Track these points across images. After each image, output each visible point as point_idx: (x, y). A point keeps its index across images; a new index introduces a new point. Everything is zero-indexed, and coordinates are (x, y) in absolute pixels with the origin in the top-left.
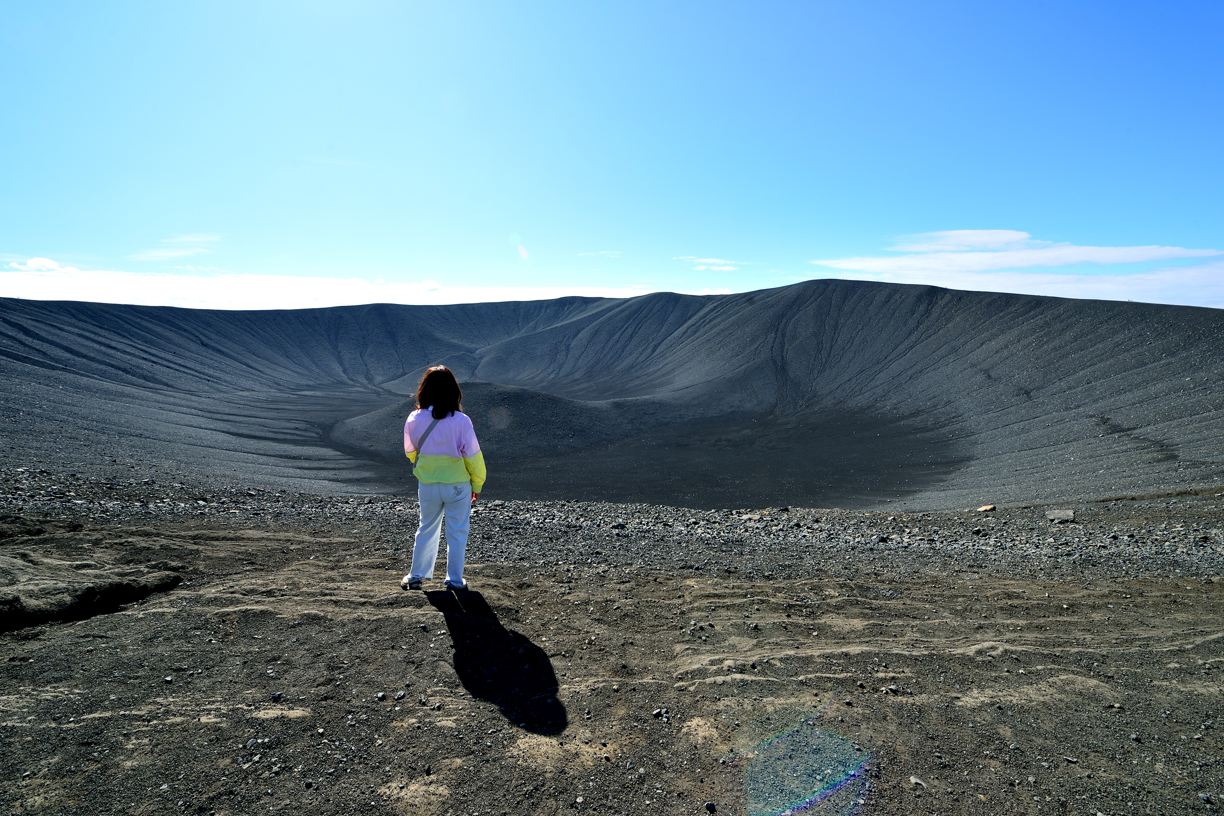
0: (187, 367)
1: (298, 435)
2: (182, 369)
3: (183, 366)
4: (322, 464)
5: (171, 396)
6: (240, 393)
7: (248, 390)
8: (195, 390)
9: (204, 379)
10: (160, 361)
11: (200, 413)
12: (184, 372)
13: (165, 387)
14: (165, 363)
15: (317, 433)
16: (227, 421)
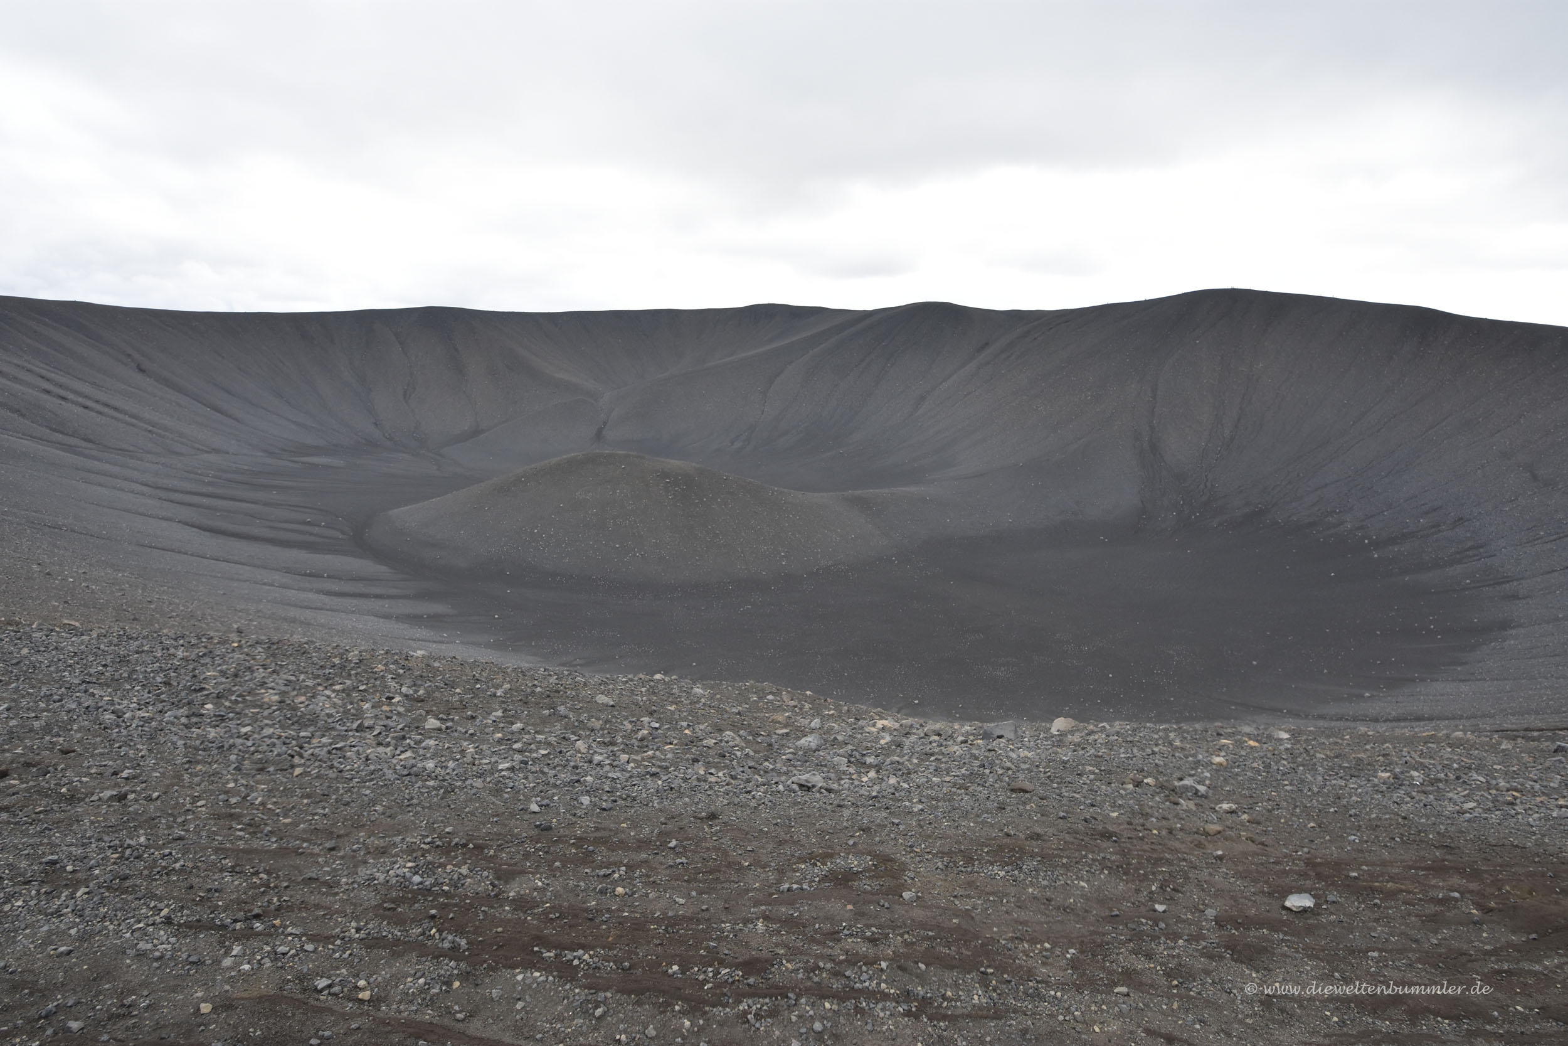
0: (116, 409)
1: (311, 534)
2: (106, 410)
3: (107, 405)
4: (360, 587)
5: (94, 458)
6: (206, 456)
7: (216, 451)
8: (132, 448)
9: (146, 430)
10: (71, 396)
11: (146, 489)
12: (113, 417)
13: (84, 444)
14: (80, 399)
15: (343, 533)
16: (190, 505)
